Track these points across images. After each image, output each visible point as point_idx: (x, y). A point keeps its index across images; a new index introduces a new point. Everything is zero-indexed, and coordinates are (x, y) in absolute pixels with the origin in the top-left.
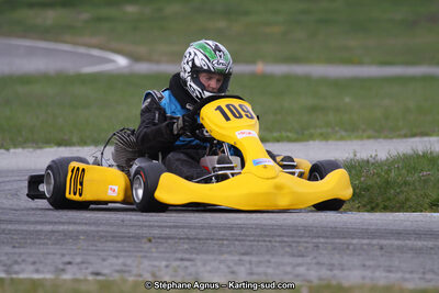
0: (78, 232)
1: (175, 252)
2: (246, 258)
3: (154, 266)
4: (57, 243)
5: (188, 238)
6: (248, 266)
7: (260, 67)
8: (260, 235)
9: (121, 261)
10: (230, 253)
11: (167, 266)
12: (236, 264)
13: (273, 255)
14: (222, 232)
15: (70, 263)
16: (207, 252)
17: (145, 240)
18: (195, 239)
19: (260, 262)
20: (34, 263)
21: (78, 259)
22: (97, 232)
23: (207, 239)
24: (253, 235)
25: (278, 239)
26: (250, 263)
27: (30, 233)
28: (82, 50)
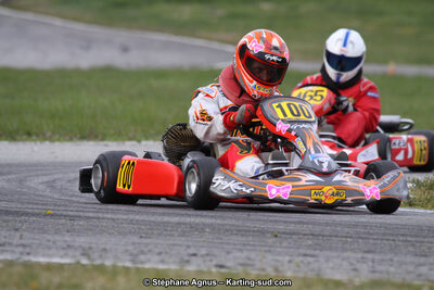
0: (204, 224)
1: (298, 248)
2: (370, 256)
3: (278, 261)
4: (183, 234)
5: (312, 235)
6: (370, 264)
7: (392, 68)
8: (384, 234)
9: (245, 254)
10: (353, 250)
11: (290, 261)
12: (358, 262)
13: (396, 254)
14: (346, 230)
15: (195, 255)
16: (331, 249)
17: (269, 235)
18: (319, 235)
19: (383, 260)
20: (160, 254)
21: (203, 251)
22: (223, 225)
23: (331, 236)
24: (377, 234)
25: (401, 238)
26: (373, 261)
27: (158, 224)
28: (216, 45)
